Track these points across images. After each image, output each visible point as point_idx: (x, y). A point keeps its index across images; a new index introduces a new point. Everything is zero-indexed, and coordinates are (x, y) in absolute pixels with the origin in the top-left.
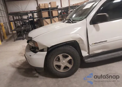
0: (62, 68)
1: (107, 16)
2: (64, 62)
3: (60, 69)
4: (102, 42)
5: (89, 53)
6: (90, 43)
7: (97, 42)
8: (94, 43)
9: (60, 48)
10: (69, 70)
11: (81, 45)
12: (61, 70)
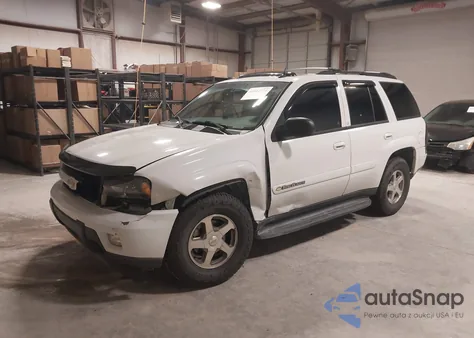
0: (209, 257)
1: (311, 123)
2: (214, 240)
3: (204, 261)
4: (296, 184)
5: (267, 213)
6: (274, 187)
7: (287, 184)
8: (281, 185)
9: (210, 199)
10: (225, 260)
11: (251, 192)
12: (207, 264)
